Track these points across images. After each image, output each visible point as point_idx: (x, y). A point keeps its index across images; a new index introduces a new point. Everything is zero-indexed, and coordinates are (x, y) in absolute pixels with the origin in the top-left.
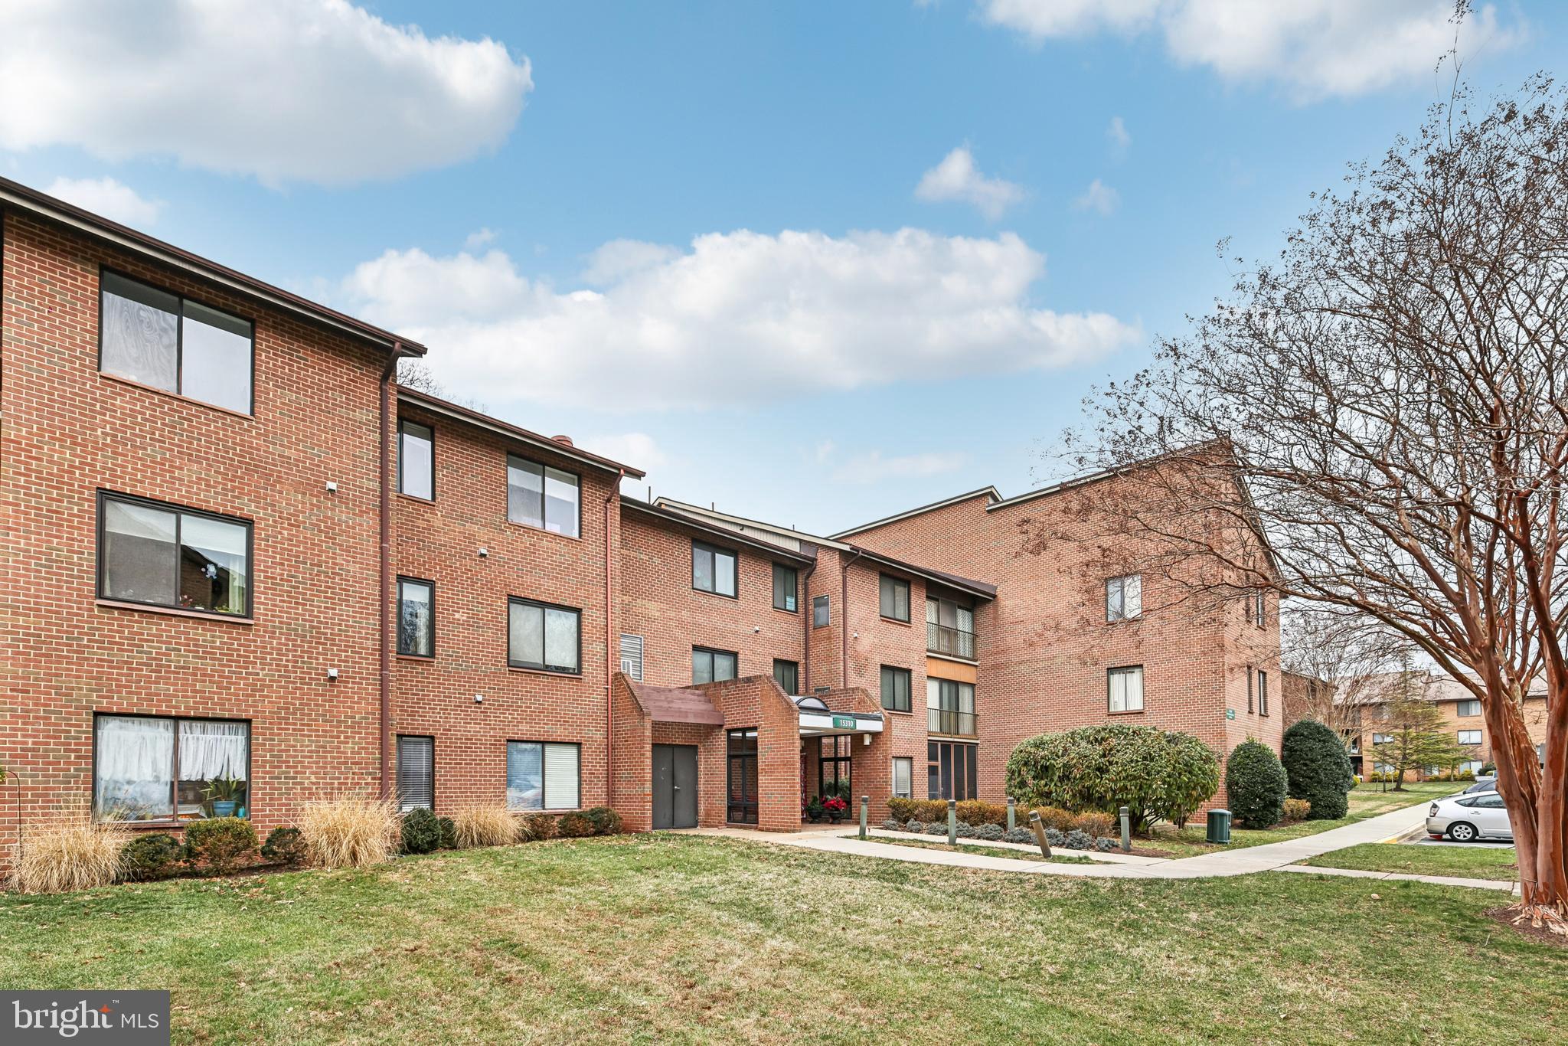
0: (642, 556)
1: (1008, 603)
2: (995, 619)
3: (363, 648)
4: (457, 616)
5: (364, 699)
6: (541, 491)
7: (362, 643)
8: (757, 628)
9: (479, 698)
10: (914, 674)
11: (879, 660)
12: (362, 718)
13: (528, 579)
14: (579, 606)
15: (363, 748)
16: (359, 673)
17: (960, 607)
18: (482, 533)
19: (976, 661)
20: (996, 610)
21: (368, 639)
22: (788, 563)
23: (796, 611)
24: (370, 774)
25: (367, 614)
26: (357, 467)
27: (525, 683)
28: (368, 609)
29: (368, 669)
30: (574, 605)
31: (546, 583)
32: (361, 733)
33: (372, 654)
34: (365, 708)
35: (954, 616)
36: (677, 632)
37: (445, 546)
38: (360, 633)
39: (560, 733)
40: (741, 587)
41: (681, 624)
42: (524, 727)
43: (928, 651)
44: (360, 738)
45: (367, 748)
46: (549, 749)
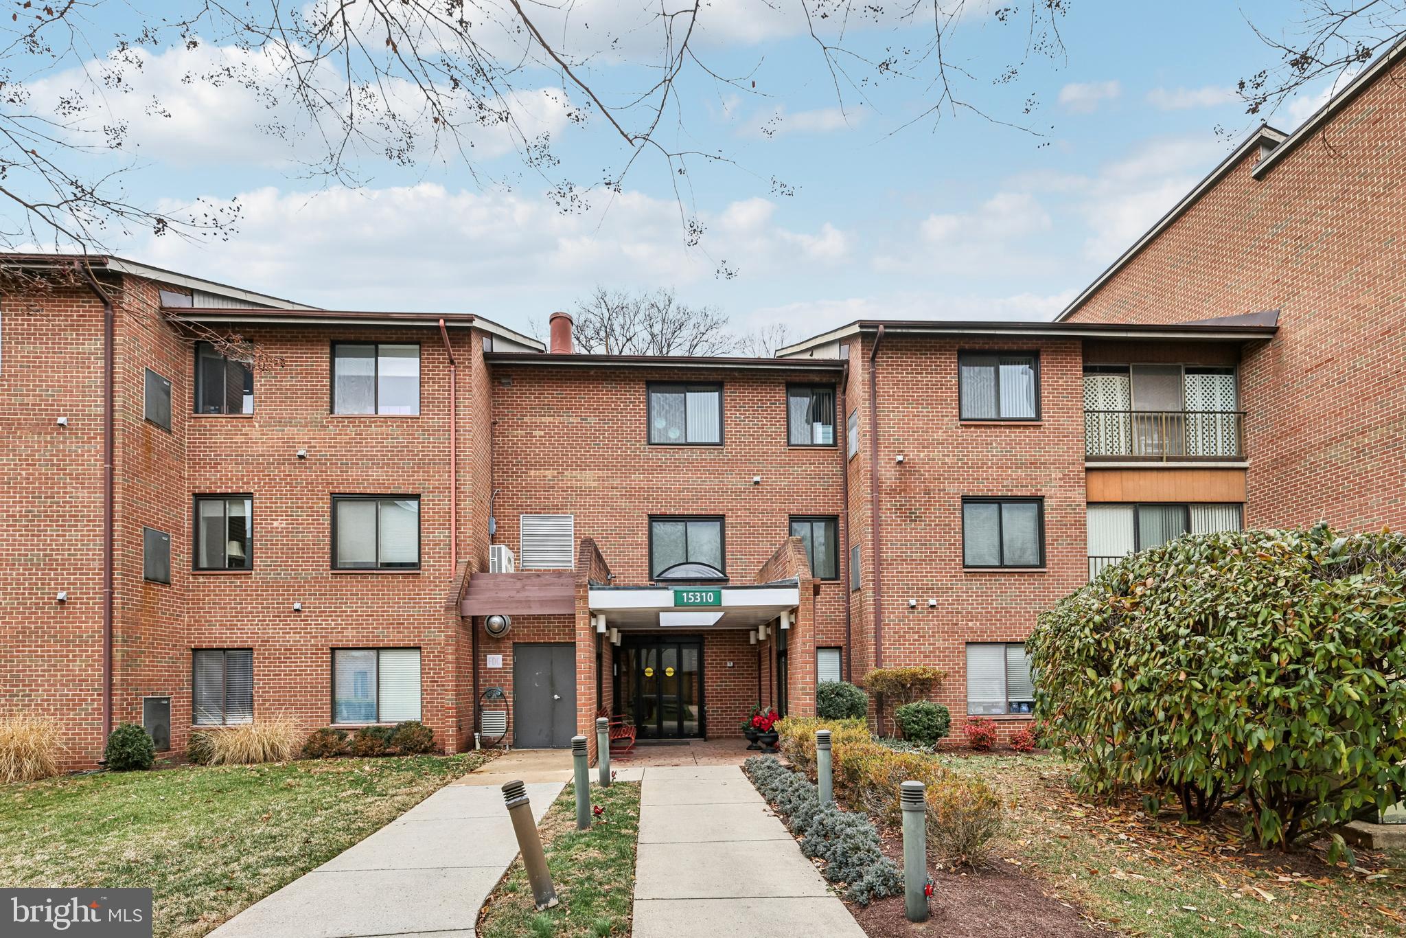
0: (571, 420)
1: (1300, 334)
2: (1276, 373)
3: (90, 569)
4: (275, 524)
5: (91, 618)
6: (373, 374)
7: (89, 564)
8: (757, 478)
9: (297, 606)
10: (1048, 504)
11: (956, 490)
12: (88, 637)
13: (353, 473)
14: (417, 491)
15: (89, 666)
16: (86, 593)
17: (1190, 371)
18: (302, 434)
19: (1243, 460)
20: (1278, 355)
21: (94, 560)
22: (817, 379)
23: (835, 444)
24: (96, 690)
25: (94, 536)
26: (86, 396)
27: (352, 586)
28: (95, 531)
29: (94, 589)
30: (410, 491)
31: (376, 473)
32: (87, 651)
33: (98, 574)
34: (92, 627)
35: (1179, 390)
36: (623, 504)
37: (264, 455)
38: (88, 555)
39: (393, 637)
40: (727, 428)
41: (630, 494)
42: (349, 633)
43: (1087, 459)
44: (87, 656)
45: (94, 666)
46: (386, 657)
